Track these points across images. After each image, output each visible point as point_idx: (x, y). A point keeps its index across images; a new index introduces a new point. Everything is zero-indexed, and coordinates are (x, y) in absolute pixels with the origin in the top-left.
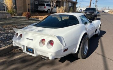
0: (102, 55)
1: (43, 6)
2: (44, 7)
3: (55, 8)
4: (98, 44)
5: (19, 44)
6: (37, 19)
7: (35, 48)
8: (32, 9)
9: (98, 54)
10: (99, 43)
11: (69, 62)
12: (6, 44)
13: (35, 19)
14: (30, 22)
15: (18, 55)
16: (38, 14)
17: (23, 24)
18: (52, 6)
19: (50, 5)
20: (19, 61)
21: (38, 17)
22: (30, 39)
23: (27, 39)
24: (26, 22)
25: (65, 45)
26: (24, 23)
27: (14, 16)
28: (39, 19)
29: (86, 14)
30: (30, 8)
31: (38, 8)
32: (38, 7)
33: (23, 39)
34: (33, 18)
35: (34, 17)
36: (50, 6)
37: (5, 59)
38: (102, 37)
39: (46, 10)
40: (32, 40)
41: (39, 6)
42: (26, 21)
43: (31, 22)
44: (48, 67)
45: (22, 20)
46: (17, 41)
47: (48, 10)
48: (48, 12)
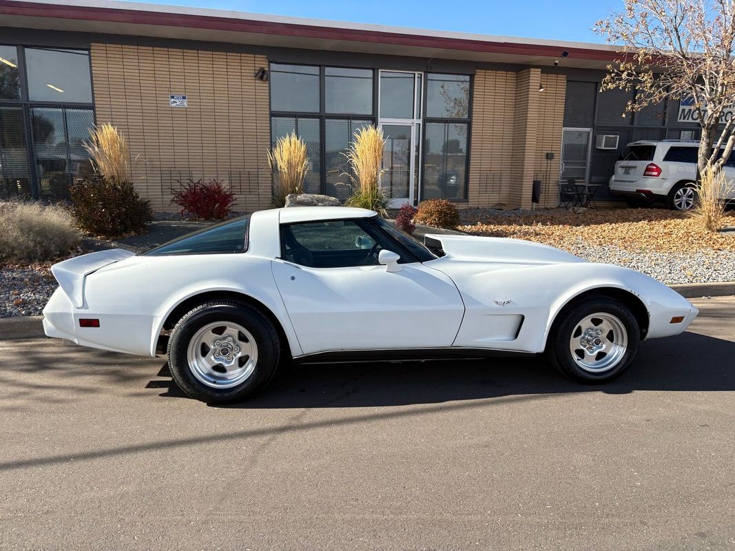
1: (642, 164)
2: (648, 171)
8: (571, 181)
19: (695, 151)
25: (80, 303)
30: (553, 178)
31: (613, 178)
32: (613, 173)
39: (659, 186)
41: (619, 164)
47: (681, 190)
48: (676, 200)
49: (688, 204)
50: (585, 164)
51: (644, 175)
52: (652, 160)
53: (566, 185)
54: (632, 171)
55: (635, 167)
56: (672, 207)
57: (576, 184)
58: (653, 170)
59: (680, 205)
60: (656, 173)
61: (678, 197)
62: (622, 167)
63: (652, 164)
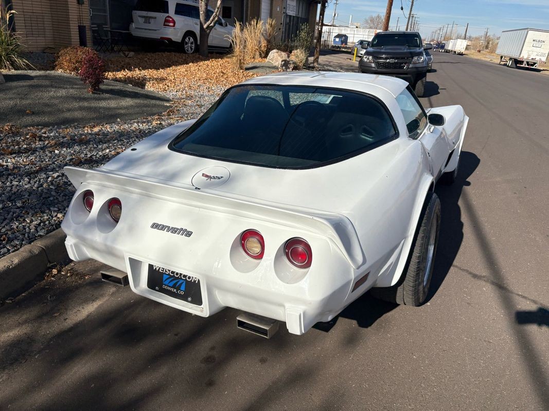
0: (493, 283)
1: (161, 16)
2: (167, 22)
3: (221, 24)
4: (462, 225)
5: (110, 252)
6: (138, 90)
7: (208, 278)
8: (100, 26)
9: (475, 276)
10: (464, 218)
11: (354, 323)
12: (10, 240)
13: (130, 87)
14: (103, 104)
15: (87, 301)
16: (132, 54)
17: (68, 115)
18: (208, 14)
19: (196, 10)
20: (103, 332)
21: (137, 73)
22: (174, 230)
23: (155, 226)
24: (86, 104)
25: (360, 259)
26: (78, 114)
27: (13, 72)
28: (150, 87)
29: (378, 64)
30: (87, 23)
31: (133, 25)
32: (131, 20)
33: (131, 229)
34: (116, 80)
35: (120, 75)
36: (198, 16)
37: (20, 324)
38: (468, 184)
39: (175, 34)
40: (189, 234)
41: (137, 14)
42: (85, 99)
43: (113, 104)
44: (263, 361)
45: (62, 92)
46: (97, 237)
47: (187, 38)
48: (186, 46)
49: (192, 49)
50: (105, 11)
51: (164, 25)
52: (168, 13)
53: (96, 30)
54: (152, 21)
55: (156, 18)
56: (184, 51)
57: (104, 29)
58: (169, 22)
59: (188, 51)
60: (171, 24)
61: (187, 43)
62: (140, 16)
63: (168, 17)
